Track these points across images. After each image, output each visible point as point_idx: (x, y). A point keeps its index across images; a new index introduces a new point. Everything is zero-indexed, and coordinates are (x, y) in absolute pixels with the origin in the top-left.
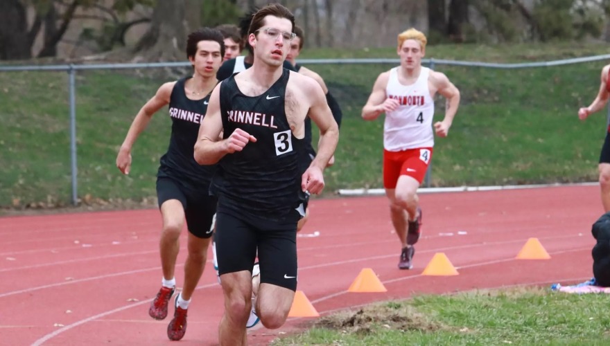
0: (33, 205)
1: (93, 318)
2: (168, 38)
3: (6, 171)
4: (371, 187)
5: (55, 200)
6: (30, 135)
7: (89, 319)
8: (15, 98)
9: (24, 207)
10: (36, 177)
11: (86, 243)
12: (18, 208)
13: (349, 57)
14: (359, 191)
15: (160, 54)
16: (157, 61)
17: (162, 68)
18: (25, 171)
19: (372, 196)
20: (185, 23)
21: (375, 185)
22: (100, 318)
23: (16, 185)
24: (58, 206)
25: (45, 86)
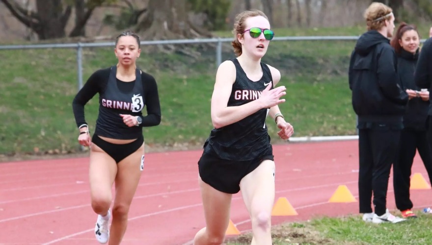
0: (51, 151)
1: (67, 237)
2: (160, 22)
3: (32, 126)
4: (314, 135)
5: (69, 147)
6: (51, 97)
7: (63, 238)
8: (41, 70)
9: (43, 153)
10: (55, 131)
11: (79, 180)
12: (39, 154)
13: (301, 36)
14: (304, 139)
15: (154, 34)
16: (152, 40)
17: (155, 45)
18: (46, 126)
19: (314, 142)
20: (174, 10)
21: (317, 134)
22: (72, 237)
23: (39, 136)
24: (69, 152)
25: (64, 60)
